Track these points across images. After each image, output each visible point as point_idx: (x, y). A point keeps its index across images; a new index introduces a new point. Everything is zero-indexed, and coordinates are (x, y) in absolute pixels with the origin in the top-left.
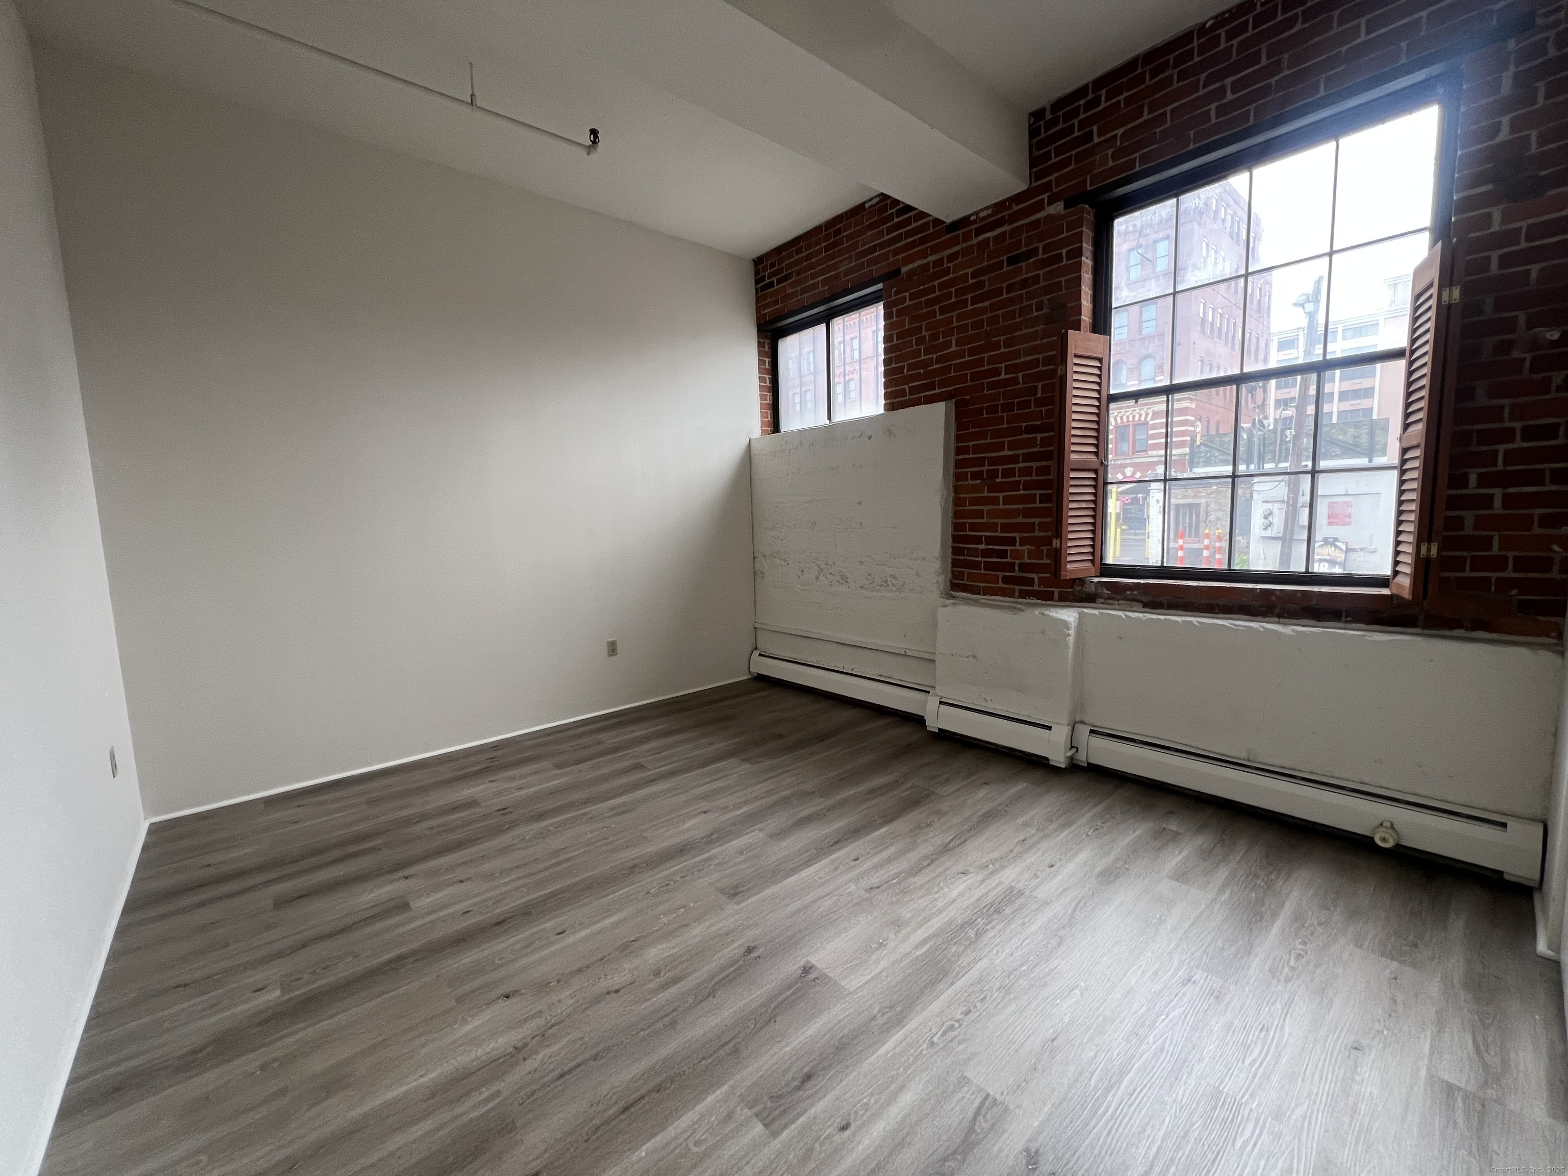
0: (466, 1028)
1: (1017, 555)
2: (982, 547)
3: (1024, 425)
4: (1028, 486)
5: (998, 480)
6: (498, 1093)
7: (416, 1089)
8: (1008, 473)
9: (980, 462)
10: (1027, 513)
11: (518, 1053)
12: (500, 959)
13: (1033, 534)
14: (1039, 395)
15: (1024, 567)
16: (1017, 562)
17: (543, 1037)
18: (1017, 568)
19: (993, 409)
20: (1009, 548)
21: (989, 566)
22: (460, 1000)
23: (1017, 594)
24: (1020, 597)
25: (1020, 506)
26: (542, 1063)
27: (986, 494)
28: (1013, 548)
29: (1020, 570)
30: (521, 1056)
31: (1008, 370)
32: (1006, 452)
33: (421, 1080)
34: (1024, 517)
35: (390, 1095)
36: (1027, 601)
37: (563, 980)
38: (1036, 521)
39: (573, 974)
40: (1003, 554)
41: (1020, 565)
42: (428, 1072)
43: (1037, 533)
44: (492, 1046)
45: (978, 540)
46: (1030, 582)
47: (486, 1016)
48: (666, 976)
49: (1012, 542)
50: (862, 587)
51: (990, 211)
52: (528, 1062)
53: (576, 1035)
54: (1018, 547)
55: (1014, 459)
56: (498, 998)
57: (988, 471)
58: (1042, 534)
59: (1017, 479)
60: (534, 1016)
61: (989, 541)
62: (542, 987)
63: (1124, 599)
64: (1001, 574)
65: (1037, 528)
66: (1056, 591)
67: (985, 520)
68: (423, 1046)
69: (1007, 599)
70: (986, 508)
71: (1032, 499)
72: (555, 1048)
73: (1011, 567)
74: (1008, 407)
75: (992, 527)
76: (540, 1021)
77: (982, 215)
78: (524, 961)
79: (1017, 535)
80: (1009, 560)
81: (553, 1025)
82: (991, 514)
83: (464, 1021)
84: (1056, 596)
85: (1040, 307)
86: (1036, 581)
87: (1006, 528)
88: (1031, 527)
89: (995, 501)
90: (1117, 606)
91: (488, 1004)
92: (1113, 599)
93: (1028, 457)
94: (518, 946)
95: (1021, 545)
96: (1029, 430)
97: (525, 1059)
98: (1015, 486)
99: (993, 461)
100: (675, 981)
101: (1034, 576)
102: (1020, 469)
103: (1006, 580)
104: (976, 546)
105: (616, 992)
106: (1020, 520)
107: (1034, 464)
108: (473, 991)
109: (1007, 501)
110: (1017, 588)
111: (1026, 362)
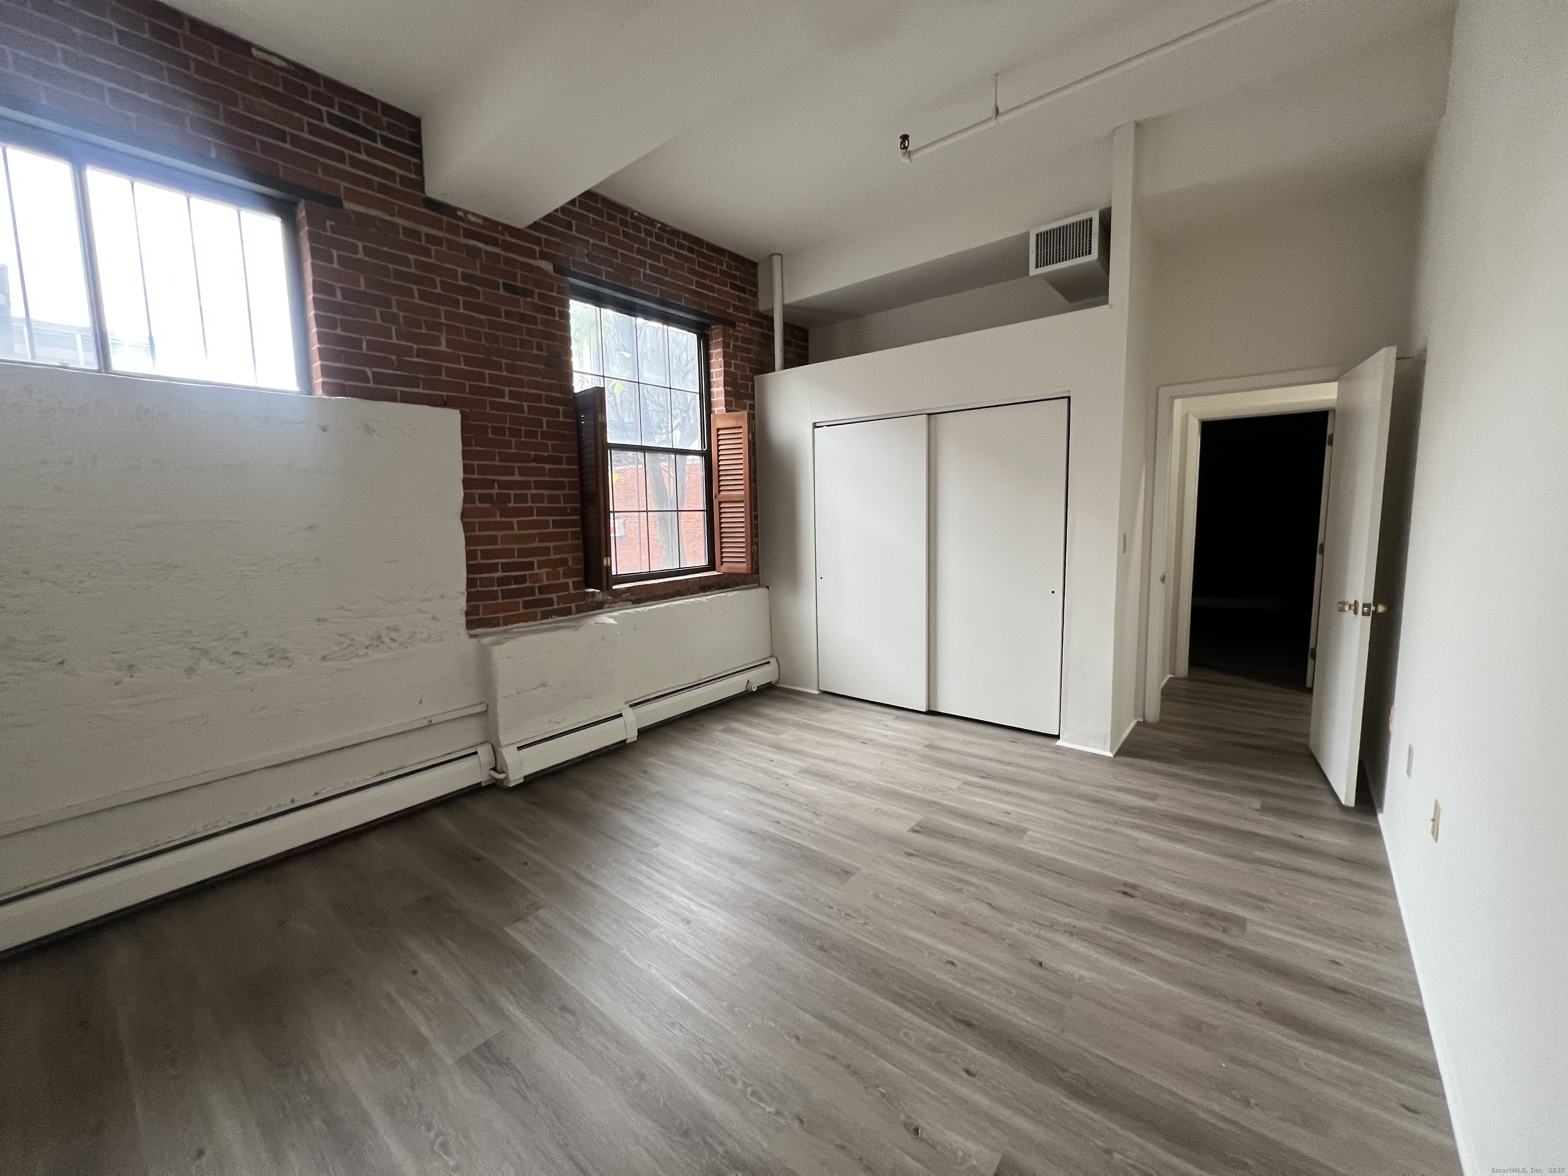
0: (1084, 973)
1: (536, 578)
2: (499, 574)
3: (533, 453)
4: (542, 512)
5: (510, 505)
6: (1103, 928)
7: (1142, 971)
8: (520, 498)
9: (490, 484)
10: (544, 538)
11: (1072, 932)
12: (1010, 992)
13: (548, 558)
14: (545, 428)
15: (543, 589)
16: (537, 585)
17: (1052, 926)
18: (537, 591)
19: (498, 431)
20: (527, 573)
21: (506, 594)
22: (1068, 995)
23: (539, 616)
24: (543, 618)
25: (536, 531)
26: (1069, 917)
27: (498, 519)
28: (531, 572)
29: (540, 593)
30: (1073, 930)
31: (512, 395)
32: (517, 478)
33: (1137, 973)
34: (540, 541)
35: (1161, 984)
36: (550, 620)
37: (998, 937)
38: (551, 544)
39: (991, 934)
40: (522, 579)
41: (539, 587)
42: (1129, 973)
43: (553, 557)
44: (1082, 950)
45: (493, 568)
46: (550, 602)
47: (1067, 968)
48: (959, 885)
49: (530, 566)
50: (324, 658)
51: (480, 221)
52: (1074, 924)
53: (1038, 911)
54: (536, 571)
55: (525, 485)
56: (1046, 969)
57: (497, 494)
58: (558, 556)
59: (529, 504)
60: (1044, 939)
61: (506, 568)
62: (1015, 946)
63: (622, 601)
64: (521, 600)
65: (552, 551)
66: (573, 605)
67: (499, 546)
68: (1119, 992)
69: (531, 623)
70: (499, 533)
71: (545, 524)
72: (1054, 916)
73: (531, 591)
74: (515, 433)
75: (509, 553)
76: (1043, 933)
77: (470, 217)
78: (1001, 973)
79: (534, 559)
80: (528, 584)
81: (1040, 924)
82: (506, 539)
83: (1081, 978)
84: (574, 609)
85: (540, 348)
86: (555, 600)
87: (522, 553)
88: (546, 551)
89: (510, 527)
90: (618, 608)
91: (1056, 972)
92: (615, 603)
93: (539, 485)
94: (988, 987)
95: (539, 568)
96: (537, 459)
97: (1074, 927)
98: (529, 512)
99: (504, 485)
100: (960, 880)
101: (553, 596)
102: (532, 495)
103: (526, 605)
104: (490, 575)
105: (990, 904)
106: (537, 544)
107: (546, 492)
108: (1055, 991)
109: (521, 526)
110: (539, 610)
111: (527, 393)
